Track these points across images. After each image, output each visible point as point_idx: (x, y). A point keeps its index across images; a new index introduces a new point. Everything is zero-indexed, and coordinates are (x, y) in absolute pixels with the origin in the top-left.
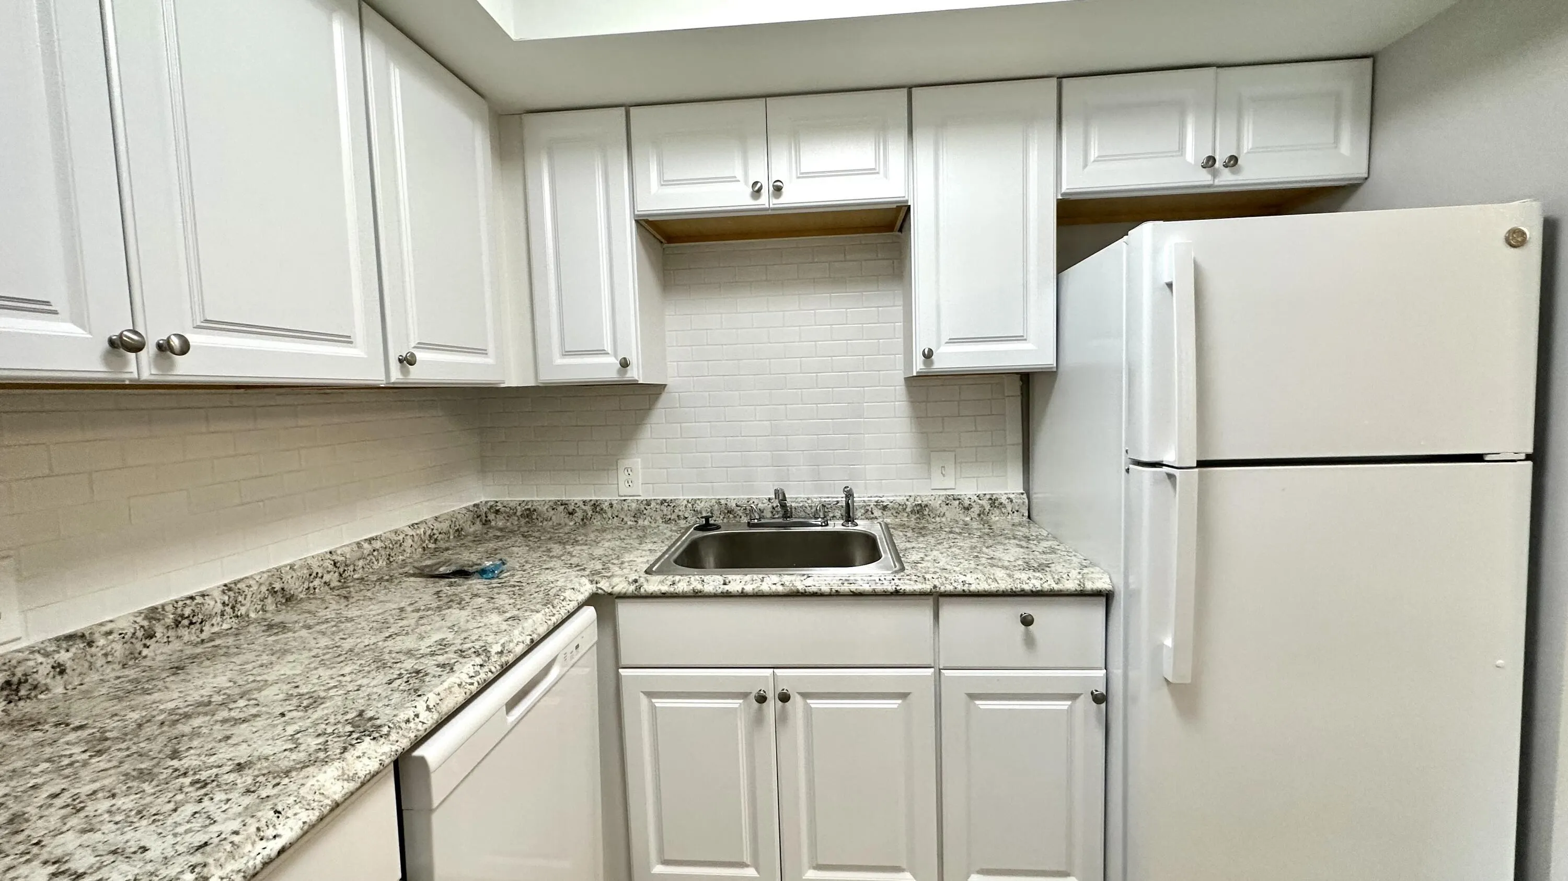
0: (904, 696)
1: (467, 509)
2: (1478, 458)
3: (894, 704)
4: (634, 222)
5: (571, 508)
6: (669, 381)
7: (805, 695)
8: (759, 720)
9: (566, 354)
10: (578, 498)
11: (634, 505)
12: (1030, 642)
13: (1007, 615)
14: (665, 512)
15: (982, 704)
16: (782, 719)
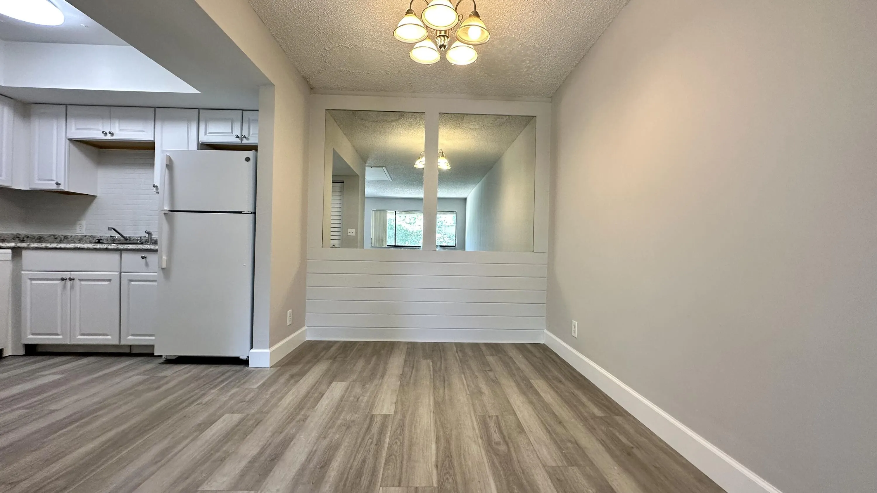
0: (110, 280)
1: (12, 234)
2: (241, 212)
3: (107, 283)
4: (67, 140)
5: (56, 237)
6: (98, 195)
7: (81, 280)
8: (64, 287)
9: (40, 180)
10: (60, 234)
11: (80, 237)
12: (147, 264)
13: (138, 256)
14: (91, 239)
15: (133, 283)
16: (72, 287)
